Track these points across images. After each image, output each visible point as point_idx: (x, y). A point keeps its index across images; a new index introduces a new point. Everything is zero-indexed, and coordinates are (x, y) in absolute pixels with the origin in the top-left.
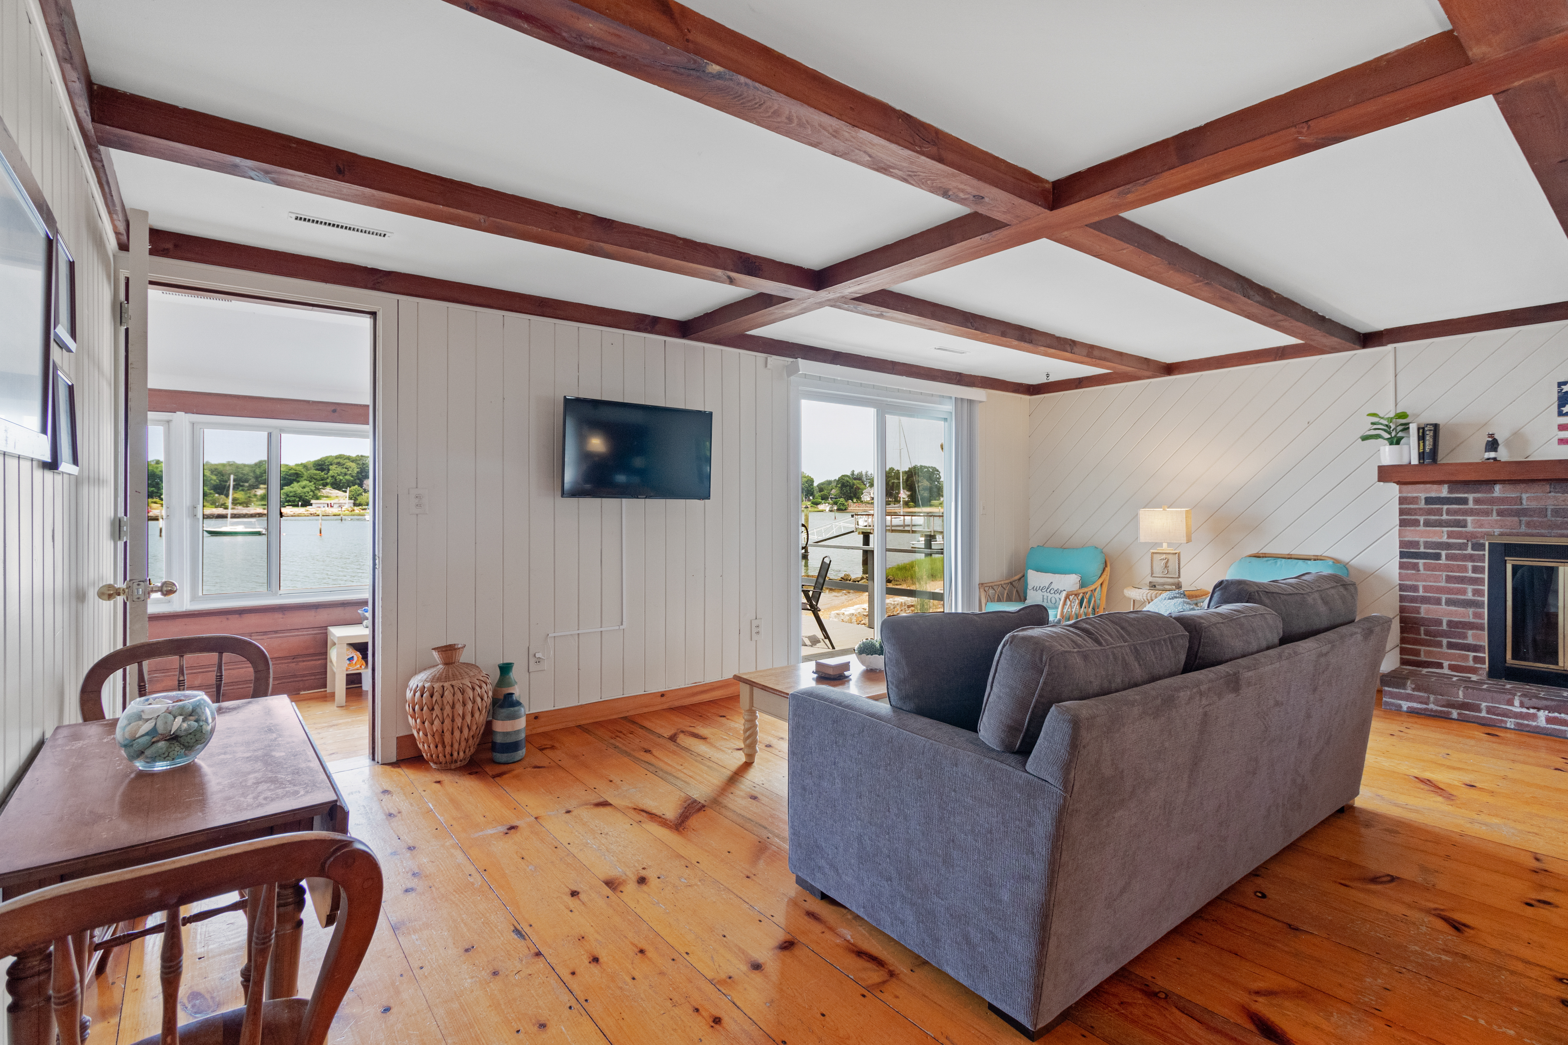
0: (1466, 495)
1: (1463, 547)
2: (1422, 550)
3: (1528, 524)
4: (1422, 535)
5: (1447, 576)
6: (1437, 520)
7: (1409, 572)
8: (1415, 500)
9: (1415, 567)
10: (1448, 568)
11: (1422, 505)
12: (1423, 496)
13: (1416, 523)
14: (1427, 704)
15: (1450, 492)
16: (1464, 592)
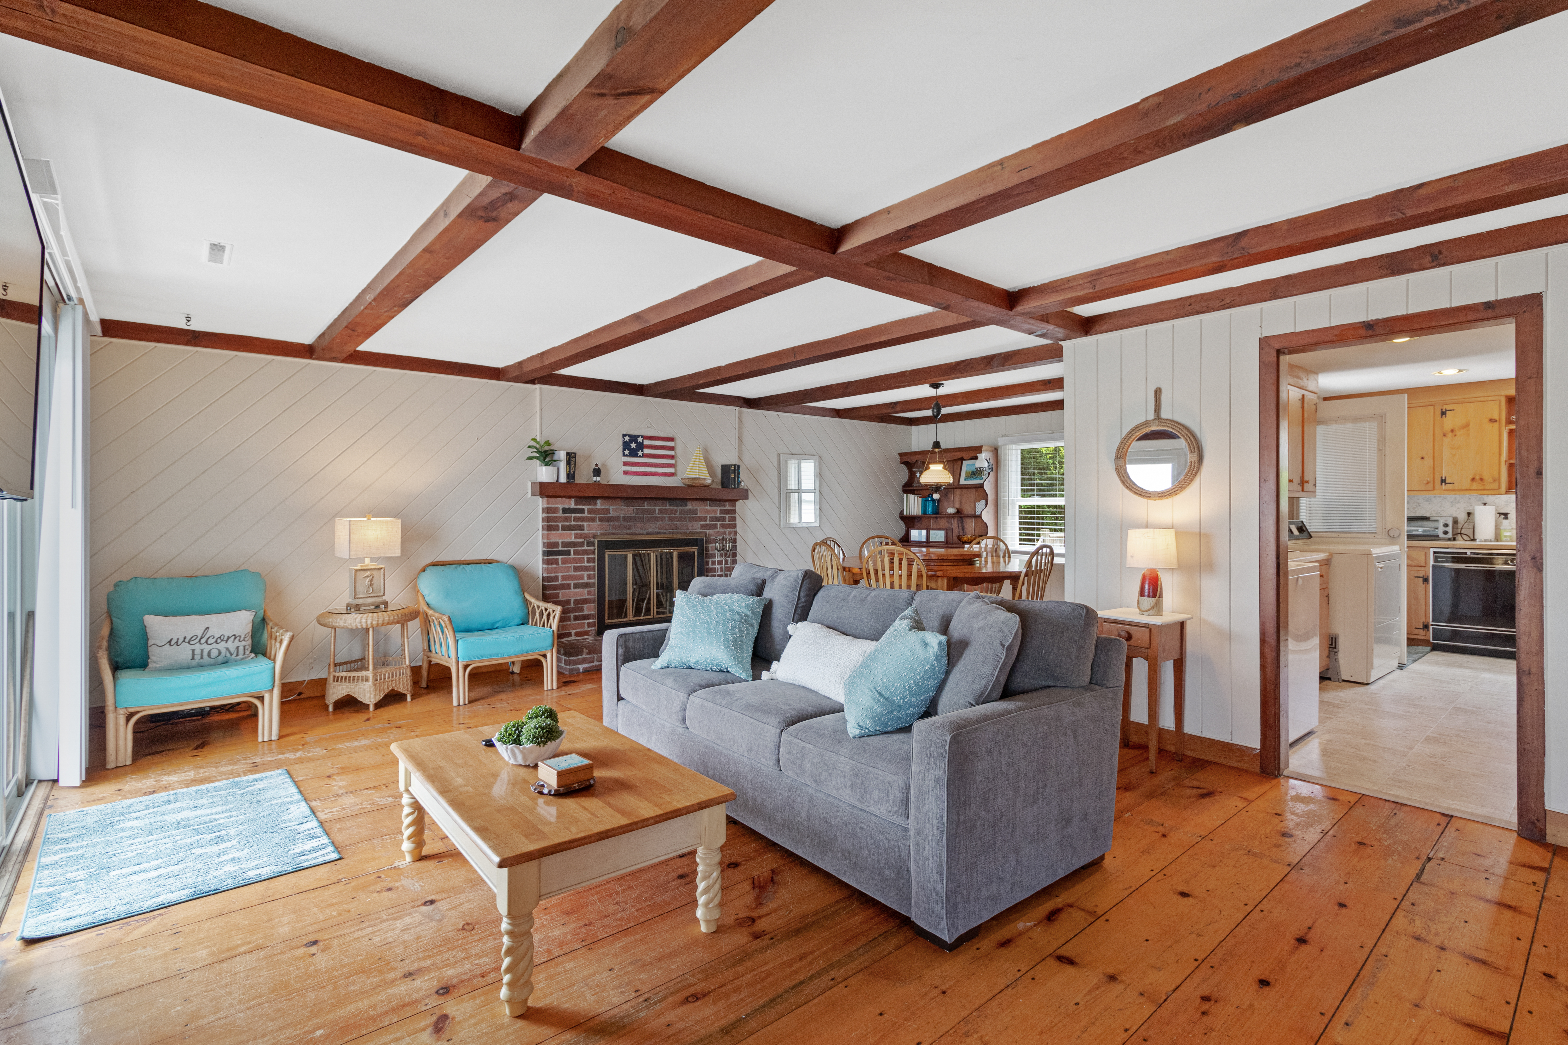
0: (583, 507)
1: (581, 544)
2: (560, 548)
3: (614, 527)
4: (561, 537)
5: (574, 567)
6: (568, 525)
7: (553, 566)
8: (555, 510)
9: (556, 562)
10: (574, 561)
11: (560, 514)
12: (561, 507)
13: (556, 528)
14: (593, 662)
15: (576, 504)
16: (582, 577)
